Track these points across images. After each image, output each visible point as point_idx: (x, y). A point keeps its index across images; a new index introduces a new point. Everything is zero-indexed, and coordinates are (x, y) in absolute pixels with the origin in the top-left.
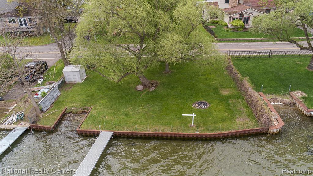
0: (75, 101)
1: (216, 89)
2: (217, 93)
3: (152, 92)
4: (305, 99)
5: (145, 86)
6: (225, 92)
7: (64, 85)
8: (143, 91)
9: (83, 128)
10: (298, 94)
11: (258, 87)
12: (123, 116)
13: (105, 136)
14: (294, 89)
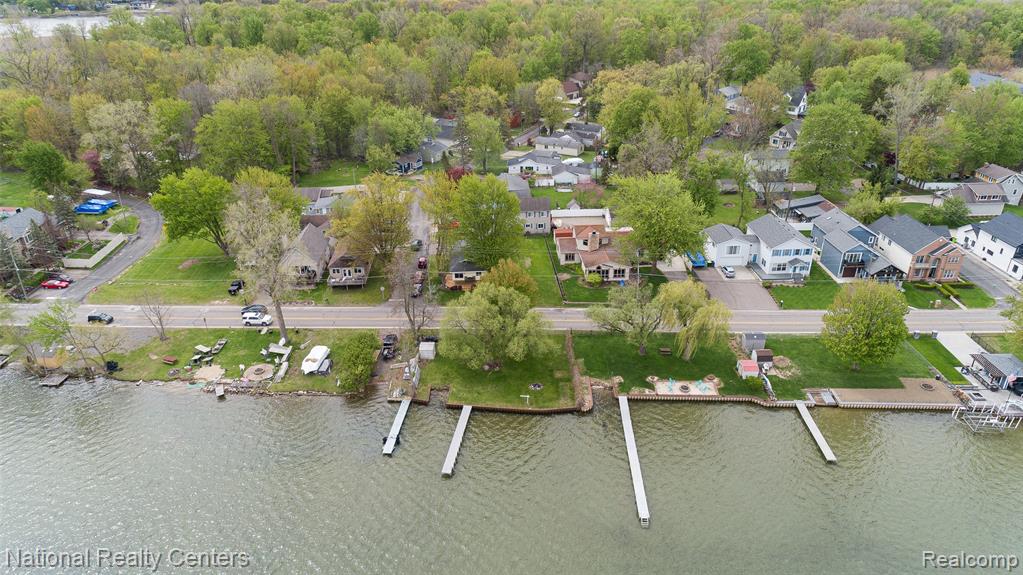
0: (435, 379)
1: (552, 371)
2: (552, 376)
3: (497, 372)
4: (620, 384)
5: (490, 366)
6: (558, 375)
7: (421, 360)
8: (489, 371)
9: (450, 403)
10: (618, 379)
11: (590, 370)
12: (476, 395)
13: (467, 410)
14: (615, 375)
